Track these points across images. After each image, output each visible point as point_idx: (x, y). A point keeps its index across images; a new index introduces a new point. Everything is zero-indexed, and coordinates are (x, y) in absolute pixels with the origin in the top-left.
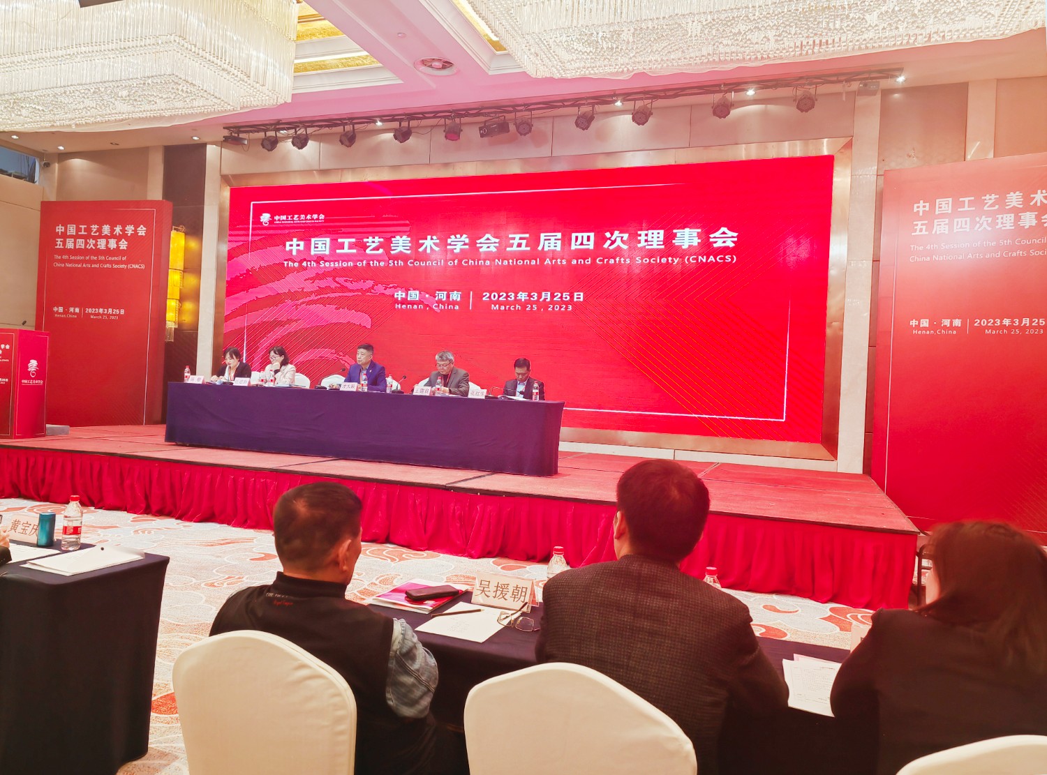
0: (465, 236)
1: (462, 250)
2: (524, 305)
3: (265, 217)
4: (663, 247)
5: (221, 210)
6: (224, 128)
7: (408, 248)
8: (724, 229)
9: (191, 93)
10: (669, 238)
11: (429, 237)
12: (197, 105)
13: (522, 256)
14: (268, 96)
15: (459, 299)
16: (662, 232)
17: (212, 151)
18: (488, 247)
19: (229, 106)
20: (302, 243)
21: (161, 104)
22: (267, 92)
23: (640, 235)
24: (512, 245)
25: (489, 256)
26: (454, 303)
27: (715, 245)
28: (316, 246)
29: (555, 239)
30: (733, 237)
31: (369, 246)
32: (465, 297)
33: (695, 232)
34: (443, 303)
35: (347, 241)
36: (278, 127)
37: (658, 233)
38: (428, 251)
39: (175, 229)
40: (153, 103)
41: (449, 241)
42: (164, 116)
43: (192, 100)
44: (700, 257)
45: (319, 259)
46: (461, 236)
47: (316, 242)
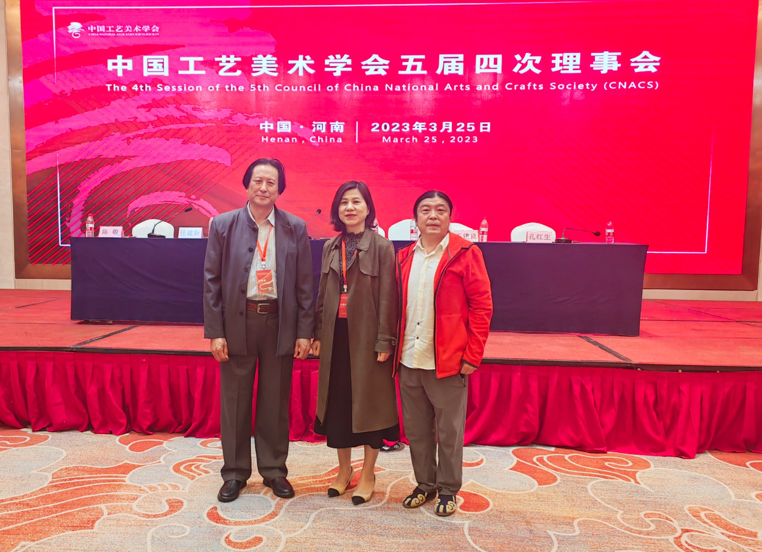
0: (346, 56)
1: (342, 72)
2: (421, 136)
3: (75, 27)
4: (579, 72)
7: (275, 70)
8: (645, 53)
10: (586, 61)
11: (301, 57)
15: (342, 131)
16: (578, 55)
18: (376, 70)
20: (130, 62)
23: (554, 58)
24: (405, 68)
25: (378, 80)
26: (336, 135)
27: (636, 70)
28: (150, 65)
29: (457, 62)
30: (655, 62)
31: (223, 67)
32: (349, 128)
33: (614, 56)
34: (322, 135)
35: (192, 60)
37: (575, 57)
41: (327, 62)
44: (620, 83)
46: (342, 57)
47: (149, 61)
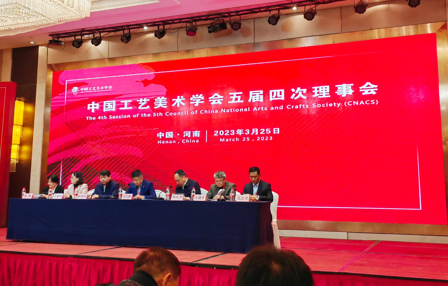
0: (201, 95)
1: (199, 104)
2: (241, 137)
3: (75, 89)
4: (329, 96)
5: (47, 87)
6: (49, 35)
7: (166, 104)
8: (368, 83)
9: (28, 14)
10: (333, 90)
11: (178, 97)
12: (31, 21)
13: (239, 106)
14: (75, 13)
15: (199, 136)
16: (328, 87)
17: (42, 50)
18: (216, 102)
19: (51, 21)
20: (98, 105)
21: (9, 22)
22: (75, 11)
23: (314, 89)
24: (231, 100)
25: (217, 107)
26: (196, 138)
27: (363, 94)
28: (107, 106)
29: (259, 95)
30: (374, 88)
31: (141, 104)
32: (203, 134)
34: (189, 139)
35: (126, 102)
36: (83, 33)
37: (326, 88)
38: (178, 106)
39: (18, 100)
40: (5, 21)
41: (191, 99)
42: (11, 29)
43: (28, 18)
44: (354, 102)
45: (108, 114)
46: (199, 95)
47: (107, 104)
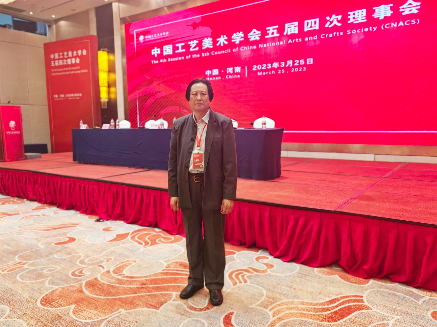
1: (240, 41)
2: (276, 70)
3: (141, 38)
4: (365, 20)
7: (211, 44)
10: (370, 13)
11: (222, 36)
15: (240, 71)
16: (365, 10)
17: (115, 6)
18: (255, 37)
20: (159, 50)
23: (349, 15)
24: (268, 34)
25: (255, 43)
26: (237, 74)
27: (403, 14)
28: (166, 50)
29: (295, 26)
30: (417, 6)
31: (192, 46)
32: (243, 69)
33: (388, 7)
35: (180, 45)
37: (362, 12)
38: (222, 45)
39: (102, 50)
41: (233, 37)
44: (392, 24)
45: (167, 57)
46: (239, 33)
